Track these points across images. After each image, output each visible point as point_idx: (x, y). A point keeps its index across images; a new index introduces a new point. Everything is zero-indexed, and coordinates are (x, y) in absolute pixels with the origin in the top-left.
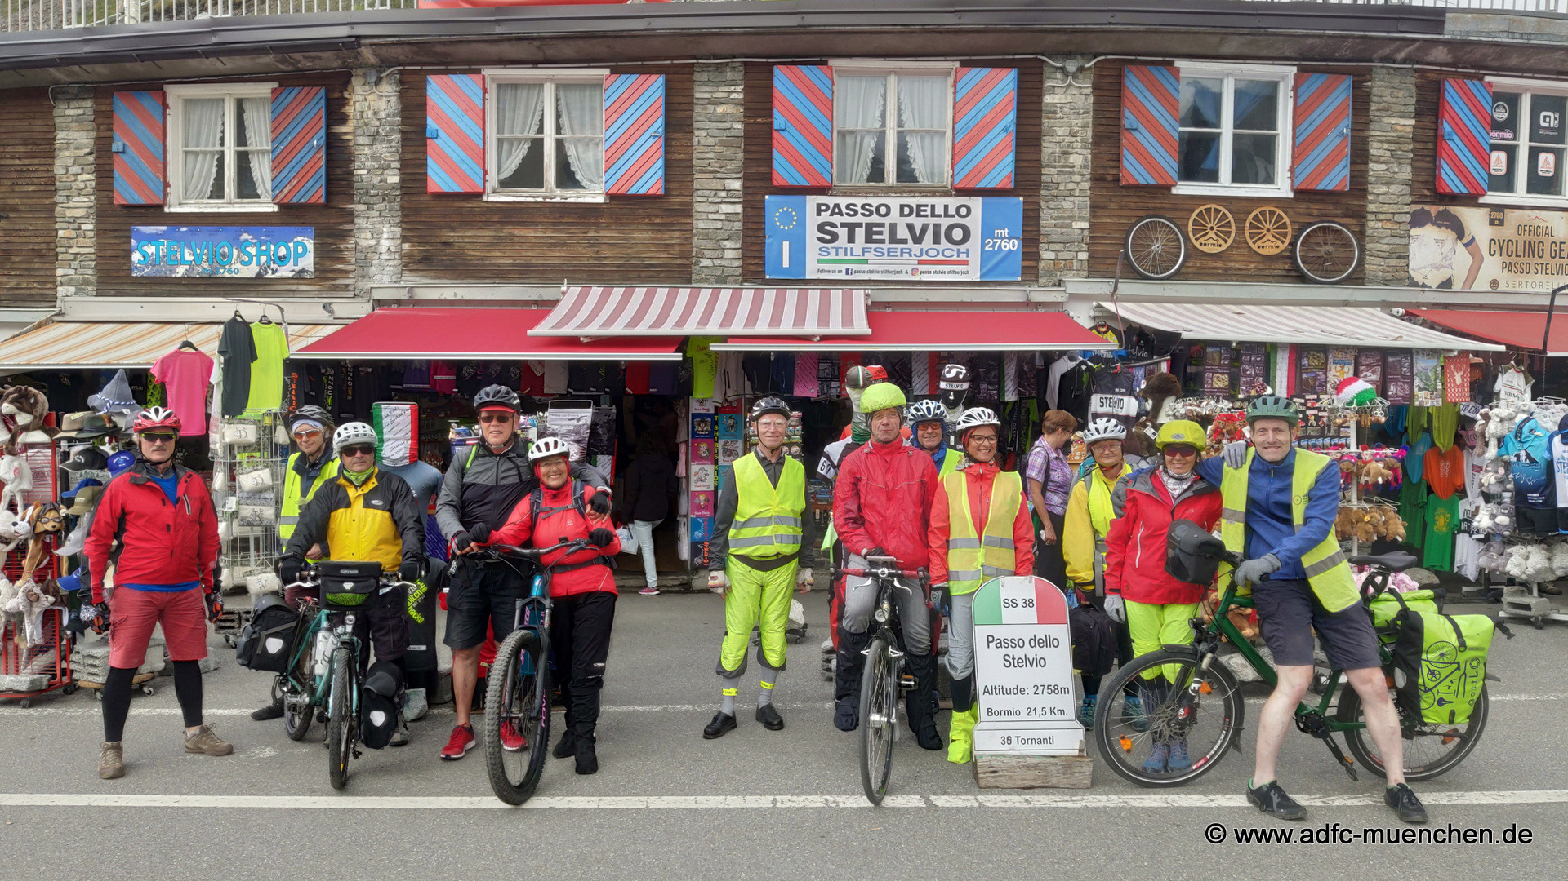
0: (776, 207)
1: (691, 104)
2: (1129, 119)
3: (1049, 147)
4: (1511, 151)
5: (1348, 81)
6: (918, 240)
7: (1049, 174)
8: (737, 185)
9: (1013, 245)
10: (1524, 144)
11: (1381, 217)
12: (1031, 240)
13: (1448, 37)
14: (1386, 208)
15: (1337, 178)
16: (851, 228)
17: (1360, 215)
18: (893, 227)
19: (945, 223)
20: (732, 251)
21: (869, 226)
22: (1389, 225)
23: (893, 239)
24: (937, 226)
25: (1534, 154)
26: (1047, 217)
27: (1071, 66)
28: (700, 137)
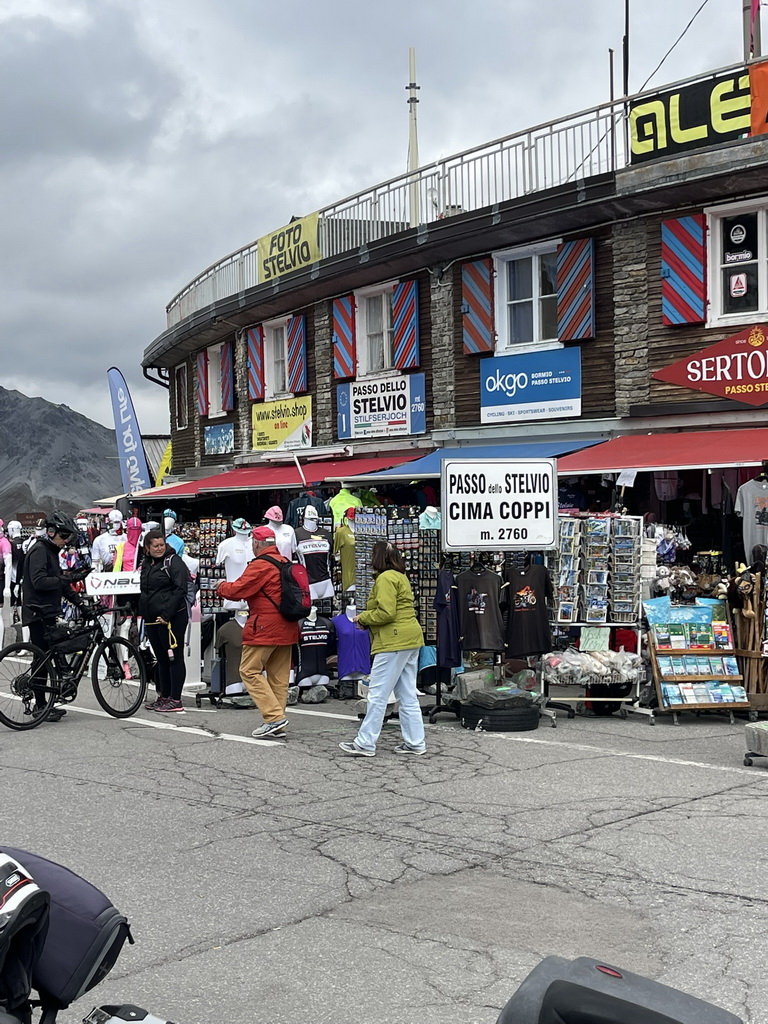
0: (340, 393)
1: (313, 331)
2: (464, 304)
3: (434, 332)
6: (388, 408)
7: (435, 353)
8: (328, 380)
9: (422, 407)
11: (624, 355)
12: (429, 402)
13: (620, 195)
14: (627, 346)
15: (585, 329)
16: (365, 403)
17: (609, 357)
18: (379, 400)
19: (397, 395)
21: (371, 402)
22: (630, 361)
23: (379, 408)
24: (394, 397)
26: (435, 385)
27: (438, 273)
28: (317, 350)
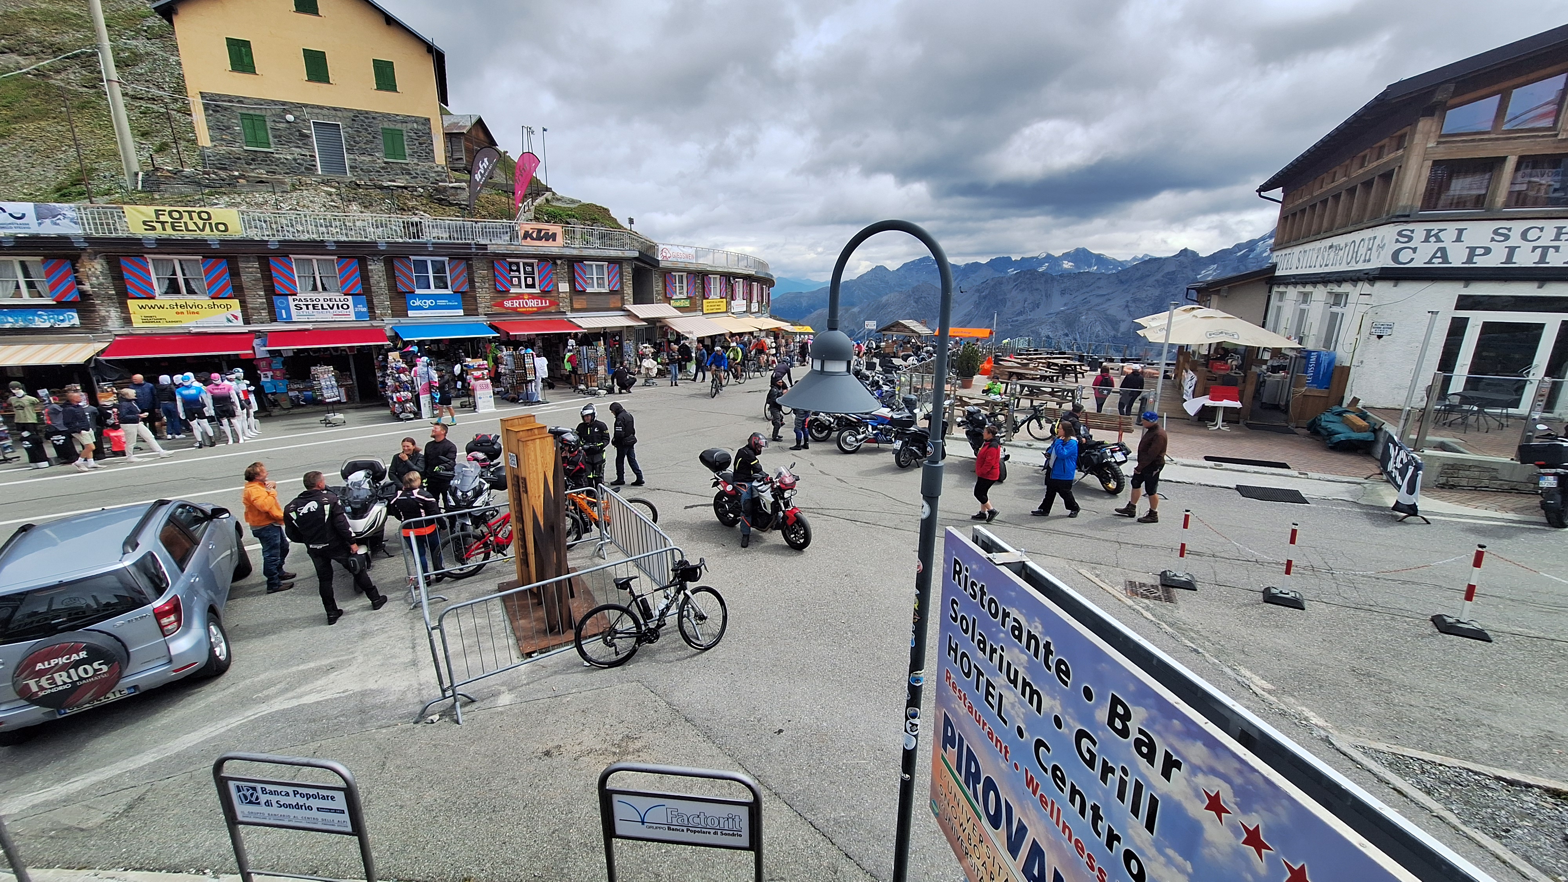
0: (278, 301)
1: (238, 268)
2: (397, 273)
3: (372, 281)
4: (519, 278)
5: (464, 262)
6: (332, 308)
7: (374, 289)
8: (262, 293)
9: (365, 309)
10: (523, 276)
12: (371, 308)
13: (490, 251)
14: (482, 295)
15: (466, 288)
16: (307, 306)
18: (322, 305)
19: (340, 304)
20: (264, 314)
21: (313, 305)
22: (483, 300)
23: (323, 308)
24: (338, 305)
25: (526, 278)
26: (375, 301)
27: (375, 259)
28: (244, 278)
